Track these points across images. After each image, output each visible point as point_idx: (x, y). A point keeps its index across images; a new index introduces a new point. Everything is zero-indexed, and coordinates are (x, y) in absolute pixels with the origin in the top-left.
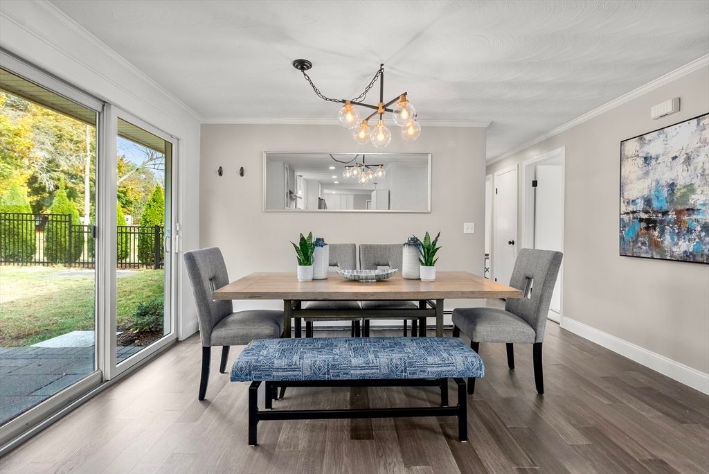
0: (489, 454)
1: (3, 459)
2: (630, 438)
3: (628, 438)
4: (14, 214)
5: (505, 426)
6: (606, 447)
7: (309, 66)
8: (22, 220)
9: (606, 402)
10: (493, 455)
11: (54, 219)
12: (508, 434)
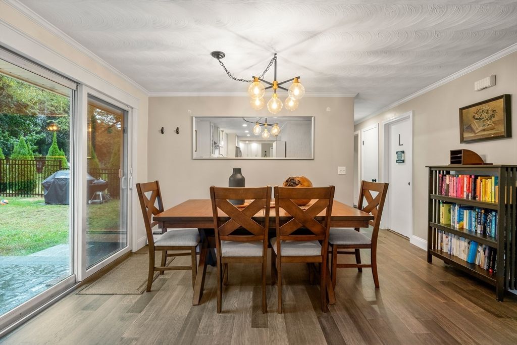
0: (353, 340)
1: (2, 340)
2: (459, 329)
3: (458, 329)
4: (21, 160)
5: (366, 319)
6: (440, 335)
7: (224, 56)
8: (27, 164)
9: (442, 301)
10: (356, 341)
11: (49, 164)
12: (368, 324)
